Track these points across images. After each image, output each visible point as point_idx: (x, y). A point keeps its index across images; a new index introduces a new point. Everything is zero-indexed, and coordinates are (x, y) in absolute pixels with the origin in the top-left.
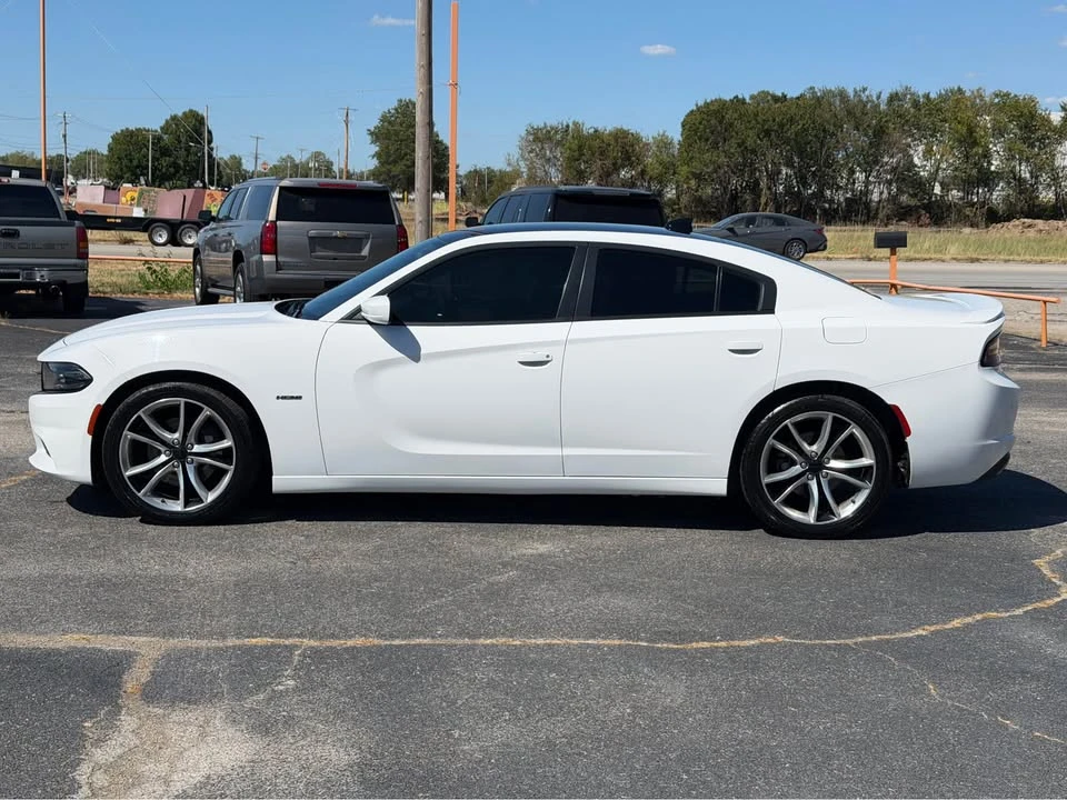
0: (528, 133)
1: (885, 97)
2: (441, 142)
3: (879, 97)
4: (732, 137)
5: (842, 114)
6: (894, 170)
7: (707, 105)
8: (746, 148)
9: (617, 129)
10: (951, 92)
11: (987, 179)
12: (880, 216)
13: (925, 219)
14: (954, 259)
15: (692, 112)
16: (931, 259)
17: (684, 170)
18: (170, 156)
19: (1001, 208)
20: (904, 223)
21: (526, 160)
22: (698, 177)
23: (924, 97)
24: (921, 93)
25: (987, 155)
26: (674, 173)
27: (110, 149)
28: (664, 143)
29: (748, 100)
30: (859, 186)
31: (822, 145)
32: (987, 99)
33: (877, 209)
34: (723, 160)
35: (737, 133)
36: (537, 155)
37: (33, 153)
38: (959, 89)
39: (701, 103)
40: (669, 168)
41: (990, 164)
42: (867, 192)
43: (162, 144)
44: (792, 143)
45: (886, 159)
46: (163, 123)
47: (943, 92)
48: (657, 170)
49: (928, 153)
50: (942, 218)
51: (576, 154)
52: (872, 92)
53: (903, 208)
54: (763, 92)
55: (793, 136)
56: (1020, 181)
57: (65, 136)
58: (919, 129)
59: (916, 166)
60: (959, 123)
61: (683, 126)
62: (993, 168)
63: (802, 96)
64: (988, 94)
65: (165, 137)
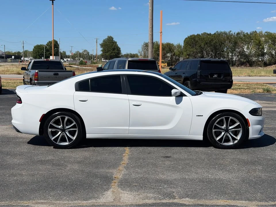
0: (144, 44)
1: (236, 33)
2: (119, 47)
3: (235, 34)
4: (198, 44)
5: (226, 38)
6: (239, 52)
7: (191, 36)
8: (201, 47)
9: (168, 43)
10: (254, 32)
11: (263, 54)
12: (236, 64)
13: (248, 65)
14: (272, 76)
15: (186, 38)
16: (266, 76)
17: (185, 53)
18: (49, 52)
19: (268, 62)
20: (242, 66)
21: (143, 51)
22: (189, 55)
23: (246, 33)
24: (245, 32)
25: (263, 48)
26: (182, 54)
27: (34, 50)
28: (179, 46)
29: (201, 35)
30: (230, 57)
31: (221, 46)
32: (263, 34)
33: (235, 63)
34: (195, 50)
35: (199, 43)
36: (146, 50)
37: (12, 51)
38: (256, 31)
39: (189, 36)
40: (181, 53)
41: (264, 51)
42: (232, 58)
43: (47, 48)
44: (213, 46)
45: (237, 50)
46: (47, 43)
47: (251, 32)
48: (178, 53)
49: (248, 48)
50: (252, 65)
51: (157, 50)
52: (233, 32)
53: (242, 62)
54: (204, 33)
55: (213, 44)
56: (272, 54)
57: (23, 47)
58: (245, 42)
59: (245, 51)
60: (257, 40)
61: (184, 42)
62: (265, 52)
63: (215, 34)
64: (264, 33)
65: (47, 47)
